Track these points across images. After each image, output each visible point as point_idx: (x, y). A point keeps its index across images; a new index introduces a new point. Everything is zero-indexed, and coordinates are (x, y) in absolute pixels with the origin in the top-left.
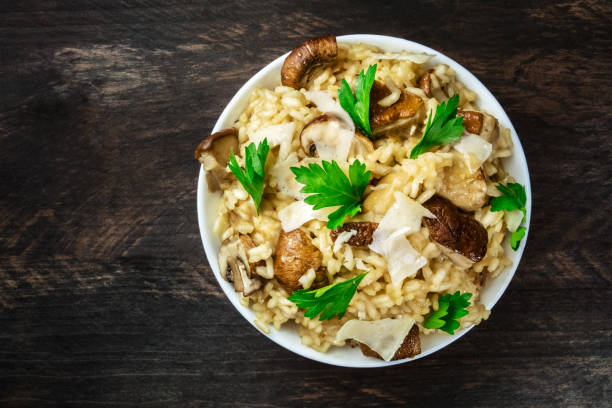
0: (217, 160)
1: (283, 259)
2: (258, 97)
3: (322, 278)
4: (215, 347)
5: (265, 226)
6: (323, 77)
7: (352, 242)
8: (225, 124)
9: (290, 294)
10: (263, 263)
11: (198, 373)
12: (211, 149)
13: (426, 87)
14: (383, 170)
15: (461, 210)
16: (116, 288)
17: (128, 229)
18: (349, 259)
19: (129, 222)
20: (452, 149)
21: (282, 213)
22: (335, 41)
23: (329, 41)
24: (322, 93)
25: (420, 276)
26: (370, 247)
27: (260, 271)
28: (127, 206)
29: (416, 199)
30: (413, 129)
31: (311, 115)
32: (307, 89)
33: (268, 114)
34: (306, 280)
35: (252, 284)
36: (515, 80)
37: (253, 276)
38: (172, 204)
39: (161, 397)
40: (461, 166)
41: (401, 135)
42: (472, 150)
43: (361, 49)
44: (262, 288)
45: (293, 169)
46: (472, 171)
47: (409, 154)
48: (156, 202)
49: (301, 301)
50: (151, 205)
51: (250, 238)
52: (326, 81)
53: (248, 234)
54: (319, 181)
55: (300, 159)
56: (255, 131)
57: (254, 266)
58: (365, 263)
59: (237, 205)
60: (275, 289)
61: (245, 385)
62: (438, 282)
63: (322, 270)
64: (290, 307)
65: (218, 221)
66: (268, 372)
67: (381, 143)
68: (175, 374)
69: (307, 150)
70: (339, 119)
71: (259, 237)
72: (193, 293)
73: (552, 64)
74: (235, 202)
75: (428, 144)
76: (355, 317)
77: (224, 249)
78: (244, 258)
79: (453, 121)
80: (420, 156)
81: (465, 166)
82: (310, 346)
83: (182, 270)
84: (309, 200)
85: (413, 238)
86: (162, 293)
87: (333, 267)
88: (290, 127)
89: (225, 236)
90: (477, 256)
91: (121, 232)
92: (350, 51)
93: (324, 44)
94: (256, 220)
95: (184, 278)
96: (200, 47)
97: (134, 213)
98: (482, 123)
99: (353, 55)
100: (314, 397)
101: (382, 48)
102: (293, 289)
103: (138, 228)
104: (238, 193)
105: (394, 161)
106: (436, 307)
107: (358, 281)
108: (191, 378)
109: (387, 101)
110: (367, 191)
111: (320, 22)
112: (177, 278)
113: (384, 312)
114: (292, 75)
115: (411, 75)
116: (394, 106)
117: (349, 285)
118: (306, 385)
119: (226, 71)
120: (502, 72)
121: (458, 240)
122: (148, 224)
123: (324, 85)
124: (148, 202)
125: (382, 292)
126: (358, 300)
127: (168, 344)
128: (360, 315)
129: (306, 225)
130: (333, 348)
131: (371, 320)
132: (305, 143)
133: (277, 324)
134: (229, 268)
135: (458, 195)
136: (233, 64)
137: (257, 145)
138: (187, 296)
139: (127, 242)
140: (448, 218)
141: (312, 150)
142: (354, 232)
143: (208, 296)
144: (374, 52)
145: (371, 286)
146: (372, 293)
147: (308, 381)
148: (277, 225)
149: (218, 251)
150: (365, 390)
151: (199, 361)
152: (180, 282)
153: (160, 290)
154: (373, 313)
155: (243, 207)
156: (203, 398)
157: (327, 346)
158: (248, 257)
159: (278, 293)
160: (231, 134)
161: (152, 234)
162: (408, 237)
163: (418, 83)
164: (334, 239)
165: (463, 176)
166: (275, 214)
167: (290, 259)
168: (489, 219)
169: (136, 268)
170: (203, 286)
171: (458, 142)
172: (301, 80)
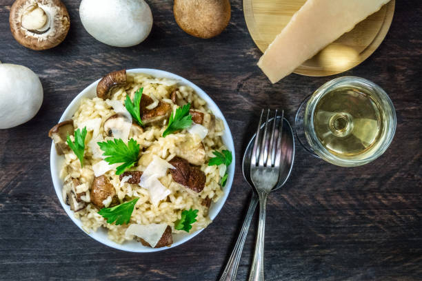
0: (62, 138)
1: (95, 191)
2: (84, 103)
3: (116, 201)
4: (65, 246)
5: (86, 173)
6: (119, 92)
7: (130, 182)
8: (66, 117)
9: (99, 210)
10: (84, 194)
11: (54, 262)
12: (57, 131)
13: (174, 98)
14: (147, 144)
15: (192, 165)
16: (6, 212)
17: (13, 177)
18: (130, 191)
19: (13, 173)
20: (187, 132)
21: (94, 167)
22: (125, 73)
23: (122, 73)
24: (118, 101)
25: (168, 200)
26: (140, 184)
27: (83, 198)
28: (13, 163)
29: (165, 159)
30: (165, 121)
31: (110, 113)
32: (110, 99)
33: (89, 113)
34: (107, 202)
35: (79, 205)
36: (238, 90)
37: (79, 201)
38: (39, 162)
39: (32, 276)
40: (191, 141)
41: (159, 125)
42: (197, 132)
43: (141, 76)
44: (84, 207)
45: (99, 143)
46: (197, 144)
47: (162, 135)
48: (30, 161)
49: (105, 214)
50: (28, 163)
51: (78, 181)
52: (121, 95)
53: (78, 178)
54: (113, 149)
55: (104, 137)
56: (81, 122)
57: (80, 195)
58: (138, 193)
59: (71, 162)
60: (92, 208)
61: (82, 268)
62: (178, 203)
63: (115, 197)
64: (99, 217)
65: (62, 171)
66: (96, 260)
67: (149, 128)
68: (40, 262)
69: (107, 133)
70: (124, 116)
71: (83, 180)
72: (52, 214)
73: (259, 81)
74: (70, 161)
75: (172, 130)
76: (135, 222)
77: (65, 187)
78: (74, 191)
79: (187, 117)
80: (167, 136)
81: (193, 142)
82: (113, 241)
83: (45, 201)
84: (107, 160)
85: (162, 180)
86: (33, 214)
87: (121, 196)
88: (99, 121)
89: (66, 179)
90: (197, 190)
91: (9, 179)
92: (135, 78)
93: (119, 75)
94: (81, 170)
95: (46, 205)
96: (56, 71)
97: (16, 167)
98: (203, 118)
99: (137, 80)
100: (123, 274)
101: (154, 75)
102: (100, 208)
103: (19, 176)
104: (71, 156)
105: (155, 139)
106: (180, 217)
107: (135, 203)
108: (50, 264)
109: (151, 107)
110: (140, 155)
111: (125, 57)
112: (43, 205)
113: (151, 220)
114: (102, 91)
115: (166, 92)
116: (155, 109)
117: (130, 205)
118: (118, 267)
119: (71, 85)
120: (230, 86)
121: (187, 180)
122: (25, 174)
123: (119, 98)
124: (25, 161)
125: (149, 209)
126: (137, 214)
127: (37, 245)
128: (138, 222)
129: (108, 173)
130: (126, 242)
131: (144, 224)
132: (106, 129)
133: (95, 229)
134: (68, 197)
135: (190, 157)
136: (75, 81)
137: (81, 131)
138: (48, 216)
139: (13, 185)
140: (182, 169)
141: (110, 133)
142: (131, 176)
143: (60, 216)
144: (149, 78)
145: (142, 206)
146: (143, 209)
147: (119, 265)
148: (92, 173)
149: (62, 188)
150: (152, 271)
151: (55, 254)
152: (44, 207)
153: (32, 212)
154: (145, 220)
155: (74, 163)
156: (57, 276)
157: (123, 240)
158: (76, 190)
159: (93, 210)
160: (70, 123)
161: (28, 179)
162: (160, 179)
163: (170, 97)
164: (121, 180)
165: (191, 147)
166: (90, 167)
167: (98, 191)
168: (208, 170)
169: (18, 199)
170: (58, 210)
171: (190, 128)
172: (106, 94)
